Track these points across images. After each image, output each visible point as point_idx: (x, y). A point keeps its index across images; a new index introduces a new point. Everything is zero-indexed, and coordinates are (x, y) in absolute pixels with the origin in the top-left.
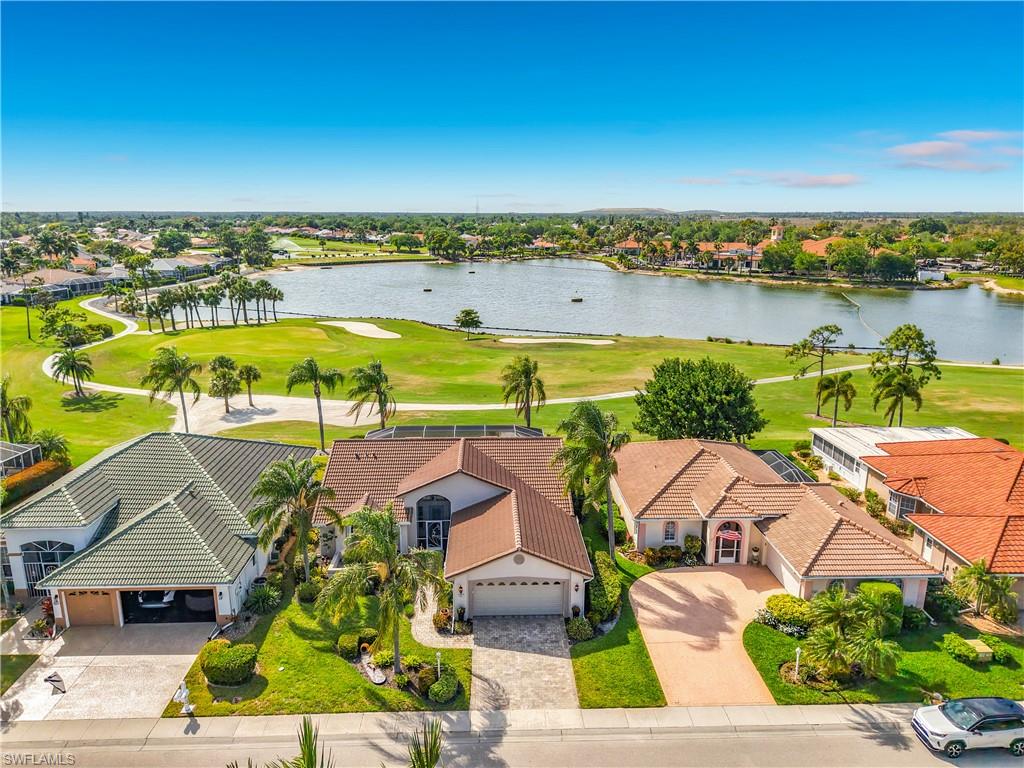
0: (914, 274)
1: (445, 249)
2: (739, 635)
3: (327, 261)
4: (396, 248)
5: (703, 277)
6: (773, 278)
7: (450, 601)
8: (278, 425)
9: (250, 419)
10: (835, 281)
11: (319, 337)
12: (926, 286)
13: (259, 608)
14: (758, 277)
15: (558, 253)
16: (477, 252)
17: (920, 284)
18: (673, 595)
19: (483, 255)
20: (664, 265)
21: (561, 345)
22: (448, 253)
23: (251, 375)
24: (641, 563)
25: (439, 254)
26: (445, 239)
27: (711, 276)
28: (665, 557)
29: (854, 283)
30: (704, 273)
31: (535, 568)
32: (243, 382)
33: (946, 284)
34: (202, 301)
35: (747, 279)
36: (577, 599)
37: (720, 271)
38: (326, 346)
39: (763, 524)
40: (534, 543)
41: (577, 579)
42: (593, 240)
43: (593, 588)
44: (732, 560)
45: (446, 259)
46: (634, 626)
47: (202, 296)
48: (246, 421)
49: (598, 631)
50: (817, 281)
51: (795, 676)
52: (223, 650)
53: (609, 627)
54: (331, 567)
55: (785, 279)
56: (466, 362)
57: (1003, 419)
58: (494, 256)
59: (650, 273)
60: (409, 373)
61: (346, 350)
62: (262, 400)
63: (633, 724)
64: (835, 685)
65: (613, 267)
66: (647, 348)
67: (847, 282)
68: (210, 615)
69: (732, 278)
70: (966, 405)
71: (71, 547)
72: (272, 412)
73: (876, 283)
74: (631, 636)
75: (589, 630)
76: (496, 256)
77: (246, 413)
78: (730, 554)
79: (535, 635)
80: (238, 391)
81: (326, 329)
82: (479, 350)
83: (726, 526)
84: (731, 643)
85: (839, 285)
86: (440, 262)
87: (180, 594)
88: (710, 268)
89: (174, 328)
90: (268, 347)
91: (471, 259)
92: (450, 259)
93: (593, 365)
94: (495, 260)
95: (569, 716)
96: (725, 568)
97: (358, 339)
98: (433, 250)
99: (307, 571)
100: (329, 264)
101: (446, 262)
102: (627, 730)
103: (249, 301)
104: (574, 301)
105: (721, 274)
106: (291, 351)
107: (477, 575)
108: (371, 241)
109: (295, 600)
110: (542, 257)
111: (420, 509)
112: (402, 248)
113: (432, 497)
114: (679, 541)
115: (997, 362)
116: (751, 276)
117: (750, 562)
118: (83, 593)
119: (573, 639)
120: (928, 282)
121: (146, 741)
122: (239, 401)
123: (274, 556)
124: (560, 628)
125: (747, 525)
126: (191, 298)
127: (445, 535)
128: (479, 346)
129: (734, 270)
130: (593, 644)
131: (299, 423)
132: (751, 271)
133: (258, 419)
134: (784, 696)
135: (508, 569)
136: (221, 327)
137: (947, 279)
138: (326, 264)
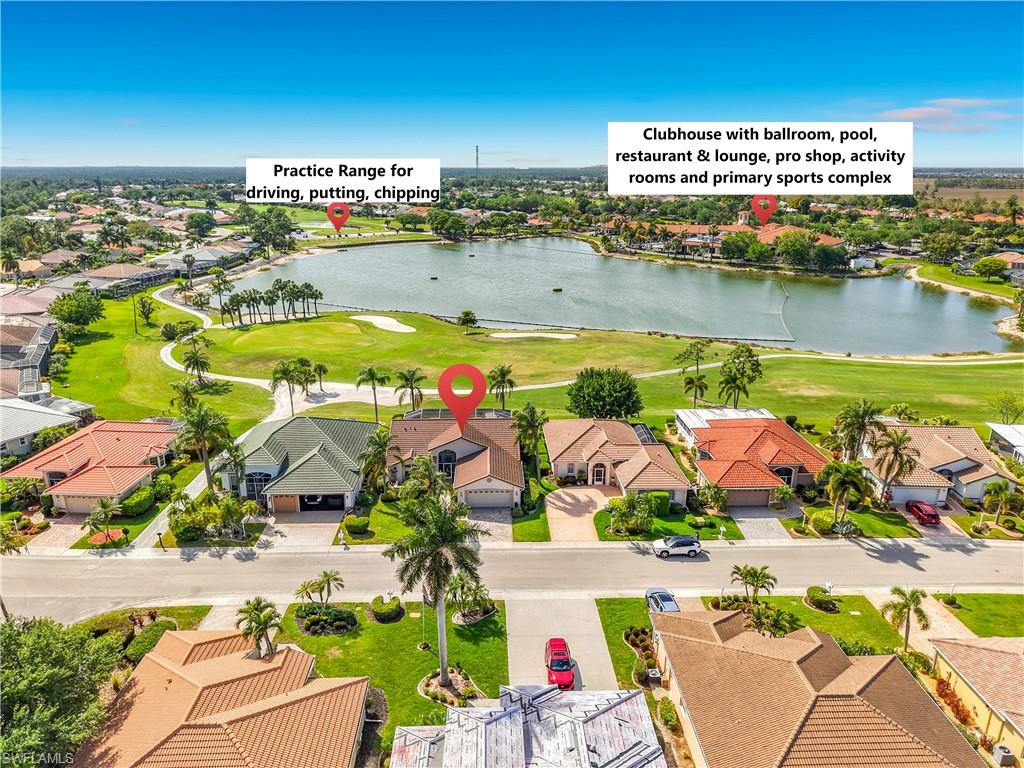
0: (847, 263)
1: (447, 230)
2: (593, 515)
3: (342, 243)
4: (401, 226)
5: (672, 262)
6: (731, 264)
7: (456, 501)
8: (343, 406)
9: (324, 401)
10: (781, 268)
11: (354, 332)
12: (856, 275)
13: (363, 505)
14: (717, 263)
15: (550, 232)
16: (476, 231)
17: (852, 272)
18: (568, 499)
19: (481, 234)
20: (640, 248)
21: (536, 340)
22: (449, 232)
23: (321, 370)
24: (555, 484)
25: (441, 233)
26: (447, 220)
27: (678, 262)
28: (565, 482)
29: (797, 270)
30: (673, 259)
31: (497, 484)
32: (317, 375)
33: (875, 272)
34: (262, 302)
35: (709, 265)
36: (517, 499)
37: (687, 257)
38: (361, 340)
39: (615, 465)
40: (496, 473)
41: (517, 490)
42: (583, 217)
43: (525, 493)
44: (601, 483)
45: (448, 239)
46: (544, 512)
47: (262, 298)
48: (320, 402)
49: (526, 513)
50: (766, 268)
51: (611, 531)
52: (354, 520)
53: (532, 512)
54: (396, 486)
55: (740, 265)
56: (465, 355)
57: (813, 401)
58: (491, 235)
59: (627, 257)
60: (425, 364)
61: (378, 344)
62: (329, 386)
63: (534, 547)
64: (627, 534)
65: (597, 249)
66: (599, 341)
67: (790, 270)
68: (341, 507)
69: (696, 264)
70: (797, 391)
71: (270, 476)
72: (337, 395)
73: (814, 271)
74: (541, 516)
75: (522, 513)
76: (493, 235)
77: (320, 397)
78: (600, 480)
79: (497, 515)
80: (314, 381)
81: (359, 323)
82: (475, 344)
83: (597, 466)
84: (588, 519)
85: (783, 272)
86: (442, 242)
87: (325, 497)
88: (678, 253)
89: (241, 322)
90: (320, 341)
91: (471, 238)
92: (451, 240)
93: (556, 358)
94: (491, 240)
95: (508, 544)
96: (597, 487)
97: (385, 333)
98: (435, 230)
99: (385, 488)
100: (345, 246)
101: (447, 242)
102: (531, 549)
103: (297, 300)
104: (555, 290)
105: (686, 260)
106: (336, 345)
107: (469, 488)
108: (377, 215)
109: (379, 501)
110: (535, 235)
111: (440, 457)
112: (408, 226)
113: (446, 451)
114: (575, 474)
115: (849, 355)
116: (712, 262)
117: (610, 484)
118: (281, 496)
119: (514, 517)
120: (860, 270)
121: (329, 553)
122: (314, 388)
123: (365, 481)
124: (509, 513)
125: (608, 465)
126: (254, 300)
127: (453, 470)
128: (475, 340)
129: (700, 255)
130: (523, 519)
131: (357, 403)
132: (713, 257)
133: (330, 401)
134: (603, 538)
135: (484, 485)
136: (278, 322)
137: (878, 266)
138: (342, 247)
